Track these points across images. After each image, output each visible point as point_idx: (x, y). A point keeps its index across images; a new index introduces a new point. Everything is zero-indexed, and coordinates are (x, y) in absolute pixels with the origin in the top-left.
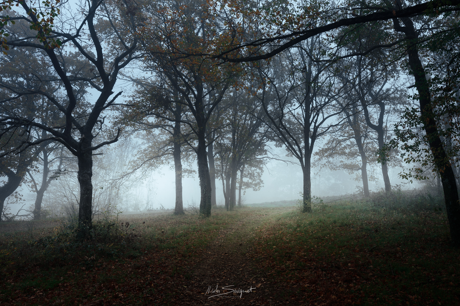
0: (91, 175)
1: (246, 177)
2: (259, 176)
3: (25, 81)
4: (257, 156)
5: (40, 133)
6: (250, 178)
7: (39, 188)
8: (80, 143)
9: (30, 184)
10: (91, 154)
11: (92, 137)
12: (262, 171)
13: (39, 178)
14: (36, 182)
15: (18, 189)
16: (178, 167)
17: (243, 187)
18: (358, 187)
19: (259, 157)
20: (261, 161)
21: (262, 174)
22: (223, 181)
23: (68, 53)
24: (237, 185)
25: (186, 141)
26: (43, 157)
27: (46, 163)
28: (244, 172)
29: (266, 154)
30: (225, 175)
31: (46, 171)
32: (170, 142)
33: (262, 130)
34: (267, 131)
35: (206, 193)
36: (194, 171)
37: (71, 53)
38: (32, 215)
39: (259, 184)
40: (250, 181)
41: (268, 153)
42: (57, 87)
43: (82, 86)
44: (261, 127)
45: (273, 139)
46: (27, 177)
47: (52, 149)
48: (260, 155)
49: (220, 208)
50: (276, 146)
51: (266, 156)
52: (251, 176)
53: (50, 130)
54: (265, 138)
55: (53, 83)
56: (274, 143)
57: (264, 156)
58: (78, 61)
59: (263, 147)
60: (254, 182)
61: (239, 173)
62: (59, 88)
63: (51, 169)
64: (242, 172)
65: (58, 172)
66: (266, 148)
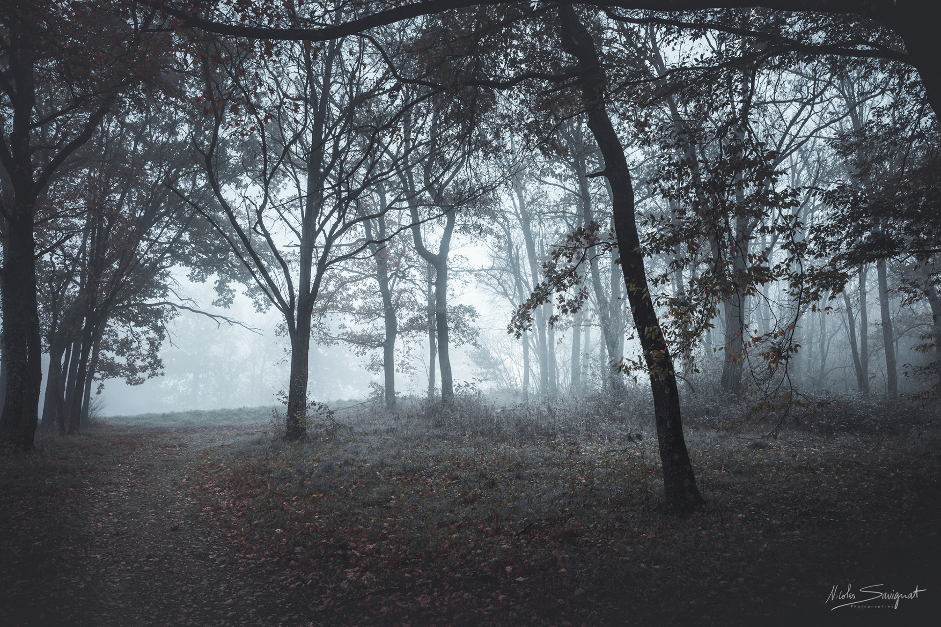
2: (154, 347)
12: (162, 337)
18: (373, 384)
19: (150, 300)
20: (159, 311)
29: (164, 295)
39: (152, 367)
45: (185, 260)
57: (161, 300)
59: (162, 276)
66: (166, 281)
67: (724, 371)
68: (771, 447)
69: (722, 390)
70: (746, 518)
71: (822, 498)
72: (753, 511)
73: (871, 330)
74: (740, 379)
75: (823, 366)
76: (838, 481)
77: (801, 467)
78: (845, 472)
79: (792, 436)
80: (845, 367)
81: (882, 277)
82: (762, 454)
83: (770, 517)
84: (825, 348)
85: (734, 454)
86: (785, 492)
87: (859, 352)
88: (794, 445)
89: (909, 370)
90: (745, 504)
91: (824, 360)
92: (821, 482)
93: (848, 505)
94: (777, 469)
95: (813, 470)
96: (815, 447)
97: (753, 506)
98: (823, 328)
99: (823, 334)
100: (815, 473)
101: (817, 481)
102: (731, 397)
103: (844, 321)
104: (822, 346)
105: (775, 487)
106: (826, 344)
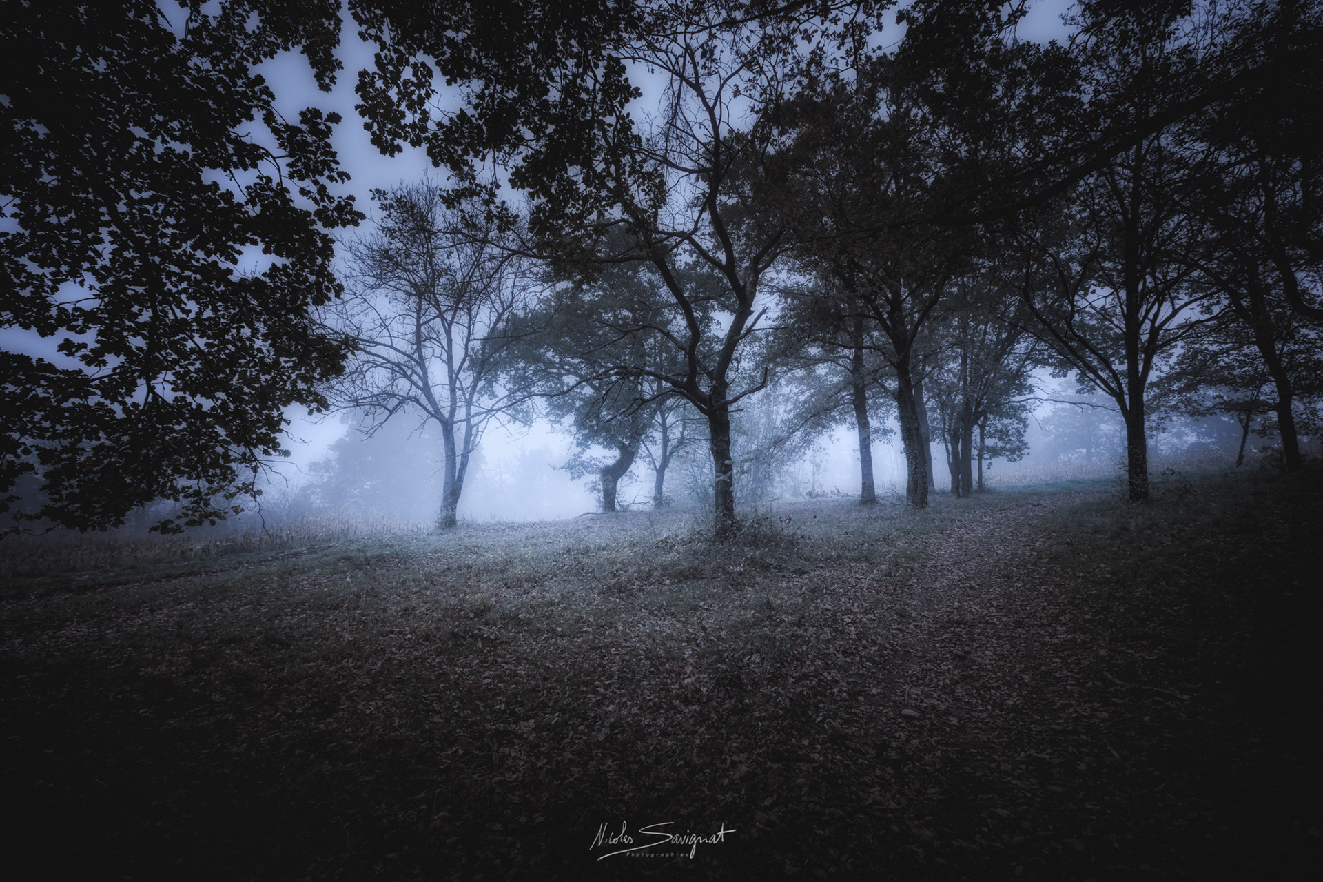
0: (728, 442)
1: (991, 437)
2: (1019, 433)
3: (630, 314)
4: (1014, 396)
5: (655, 386)
6: (1000, 439)
7: (658, 465)
8: (710, 397)
9: (647, 460)
10: (726, 411)
11: (726, 385)
12: (1026, 426)
13: (657, 451)
14: (655, 457)
15: (633, 467)
16: (863, 425)
17: (986, 456)
19: (1018, 398)
20: (1024, 406)
21: (1025, 431)
22: (947, 446)
23: (683, 265)
24: (974, 452)
25: (875, 380)
26: (660, 421)
27: (665, 429)
28: (987, 428)
29: (1031, 391)
30: (950, 435)
31: (666, 440)
32: (846, 384)
33: (1021, 347)
34: (1033, 349)
35: (916, 468)
36: (892, 431)
37: (687, 264)
38: (652, 502)
39: (1019, 449)
40: (1000, 444)
41: (1035, 389)
42: (672, 316)
43: (705, 310)
44: (1019, 343)
45: (1045, 363)
46: (642, 450)
47: (670, 409)
48: (1019, 394)
49: (943, 492)
50: (1053, 375)
51: (1032, 396)
52: (1003, 434)
53: (667, 380)
54: (1028, 362)
55: (666, 312)
56: (1049, 370)
57: (1028, 396)
58: (698, 275)
59: (1025, 379)
60: (1008, 446)
61: (976, 431)
62: (675, 318)
63: (671, 436)
64: (982, 428)
65: (682, 442)
66: (1030, 381)
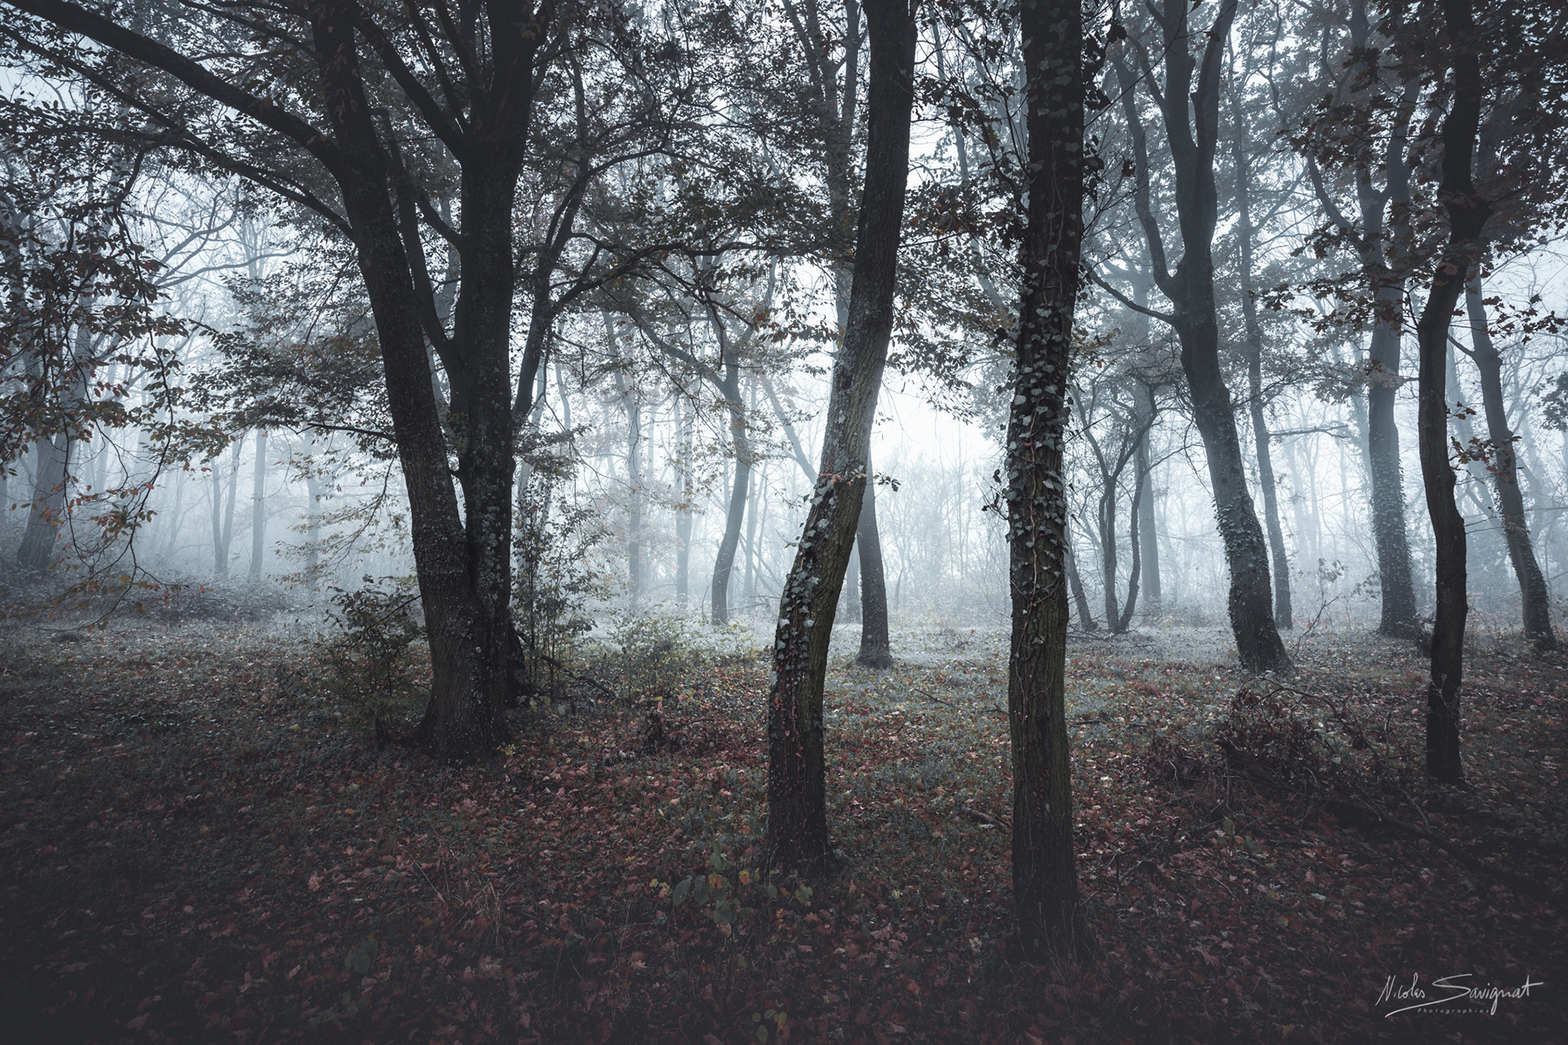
67: (25, 540)
68: (88, 639)
69: (18, 565)
70: (40, 736)
71: (159, 699)
72: (51, 725)
73: (239, 508)
74: (50, 552)
75: (172, 543)
76: (181, 676)
77: (130, 663)
78: (192, 666)
79: (122, 624)
80: (200, 546)
81: (261, 450)
82: (73, 649)
83: (79, 730)
84: (178, 523)
85: (27, 650)
86: (106, 695)
87: (221, 530)
88: (124, 636)
89: (282, 548)
90: (40, 716)
91: (174, 536)
92: (159, 679)
93: (193, 704)
94: (96, 666)
95: (148, 665)
96: (153, 637)
97: (51, 718)
98: (179, 499)
99: (178, 507)
100: (150, 669)
101: (152, 679)
102: (32, 575)
103: (207, 494)
104: (174, 520)
105: (91, 690)
106: (180, 517)
